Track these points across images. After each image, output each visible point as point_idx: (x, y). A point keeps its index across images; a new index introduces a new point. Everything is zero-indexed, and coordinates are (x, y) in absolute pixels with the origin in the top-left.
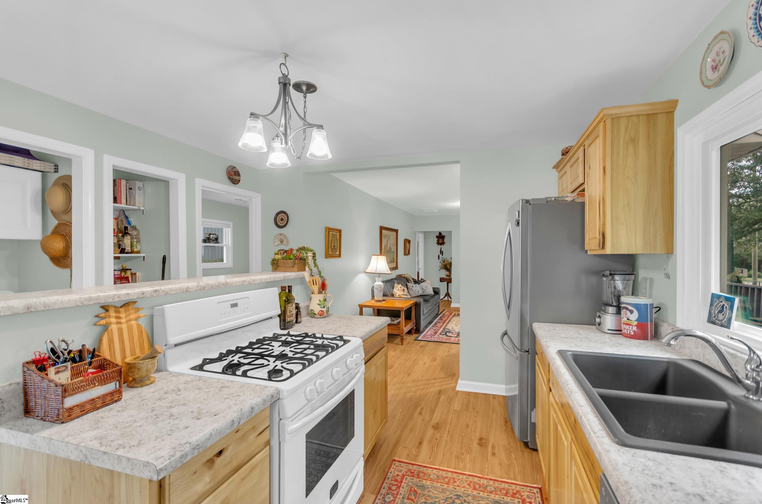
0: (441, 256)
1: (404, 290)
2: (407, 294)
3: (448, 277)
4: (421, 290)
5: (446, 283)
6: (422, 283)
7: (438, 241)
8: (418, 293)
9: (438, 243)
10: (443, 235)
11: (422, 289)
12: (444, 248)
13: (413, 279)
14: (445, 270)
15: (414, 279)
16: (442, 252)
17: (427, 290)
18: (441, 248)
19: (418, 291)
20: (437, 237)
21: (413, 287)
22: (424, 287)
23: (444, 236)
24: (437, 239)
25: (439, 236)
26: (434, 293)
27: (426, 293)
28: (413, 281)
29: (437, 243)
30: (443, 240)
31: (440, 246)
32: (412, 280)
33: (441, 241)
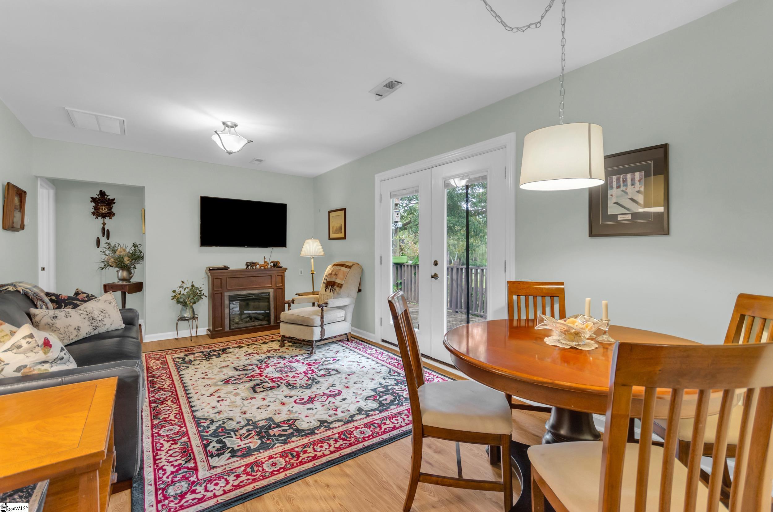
0: (103, 240)
1: (47, 344)
2: (62, 354)
3: (124, 283)
4: (87, 323)
5: (119, 294)
6: (86, 305)
7: (96, 208)
8: (75, 333)
9: (97, 213)
10: (111, 197)
11: (92, 319)
12: (110, 223)
13: (48, 294)
14: (117, 269)
15: (54, 295)
16: (106, 233)
17: (107, 321)
18: (104, 224)
19: (78, 329)
20: (94, 200)
21: (55, 317)
22: (96, 314)
23: (114, 199)
24: (93, 204)
25: (99, 200)
26: (123, 326)
27: (102, 330)
28: (52, 301)
29: (93, 214)
30: (110, 209)
31: (100, 220)
32: (46, 299)
33: (103, 209)
